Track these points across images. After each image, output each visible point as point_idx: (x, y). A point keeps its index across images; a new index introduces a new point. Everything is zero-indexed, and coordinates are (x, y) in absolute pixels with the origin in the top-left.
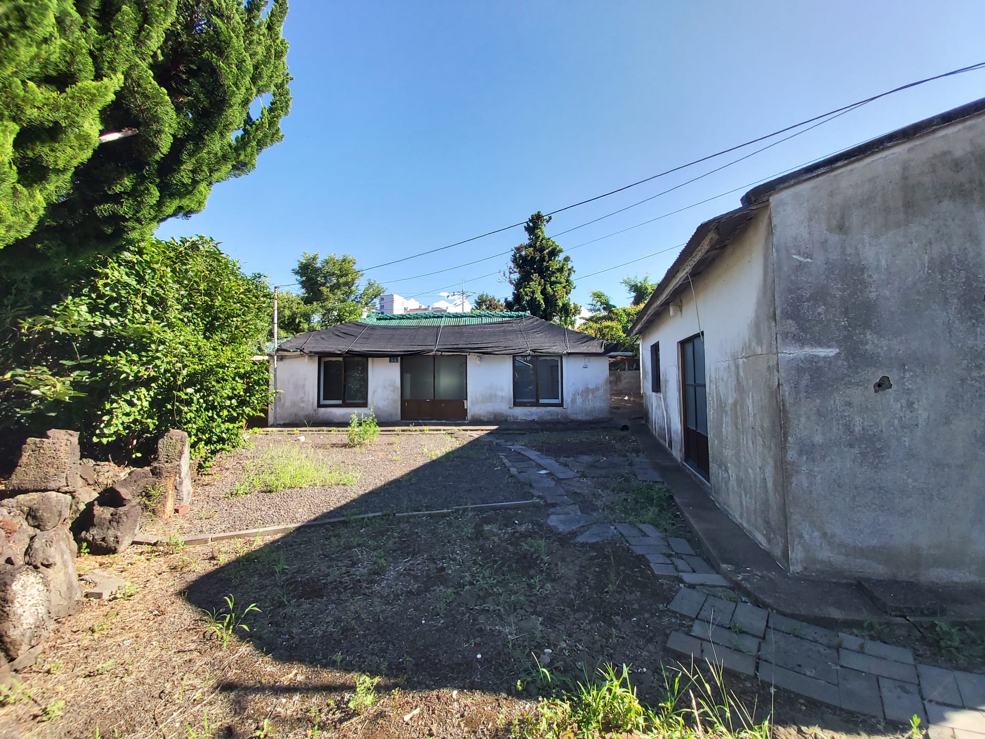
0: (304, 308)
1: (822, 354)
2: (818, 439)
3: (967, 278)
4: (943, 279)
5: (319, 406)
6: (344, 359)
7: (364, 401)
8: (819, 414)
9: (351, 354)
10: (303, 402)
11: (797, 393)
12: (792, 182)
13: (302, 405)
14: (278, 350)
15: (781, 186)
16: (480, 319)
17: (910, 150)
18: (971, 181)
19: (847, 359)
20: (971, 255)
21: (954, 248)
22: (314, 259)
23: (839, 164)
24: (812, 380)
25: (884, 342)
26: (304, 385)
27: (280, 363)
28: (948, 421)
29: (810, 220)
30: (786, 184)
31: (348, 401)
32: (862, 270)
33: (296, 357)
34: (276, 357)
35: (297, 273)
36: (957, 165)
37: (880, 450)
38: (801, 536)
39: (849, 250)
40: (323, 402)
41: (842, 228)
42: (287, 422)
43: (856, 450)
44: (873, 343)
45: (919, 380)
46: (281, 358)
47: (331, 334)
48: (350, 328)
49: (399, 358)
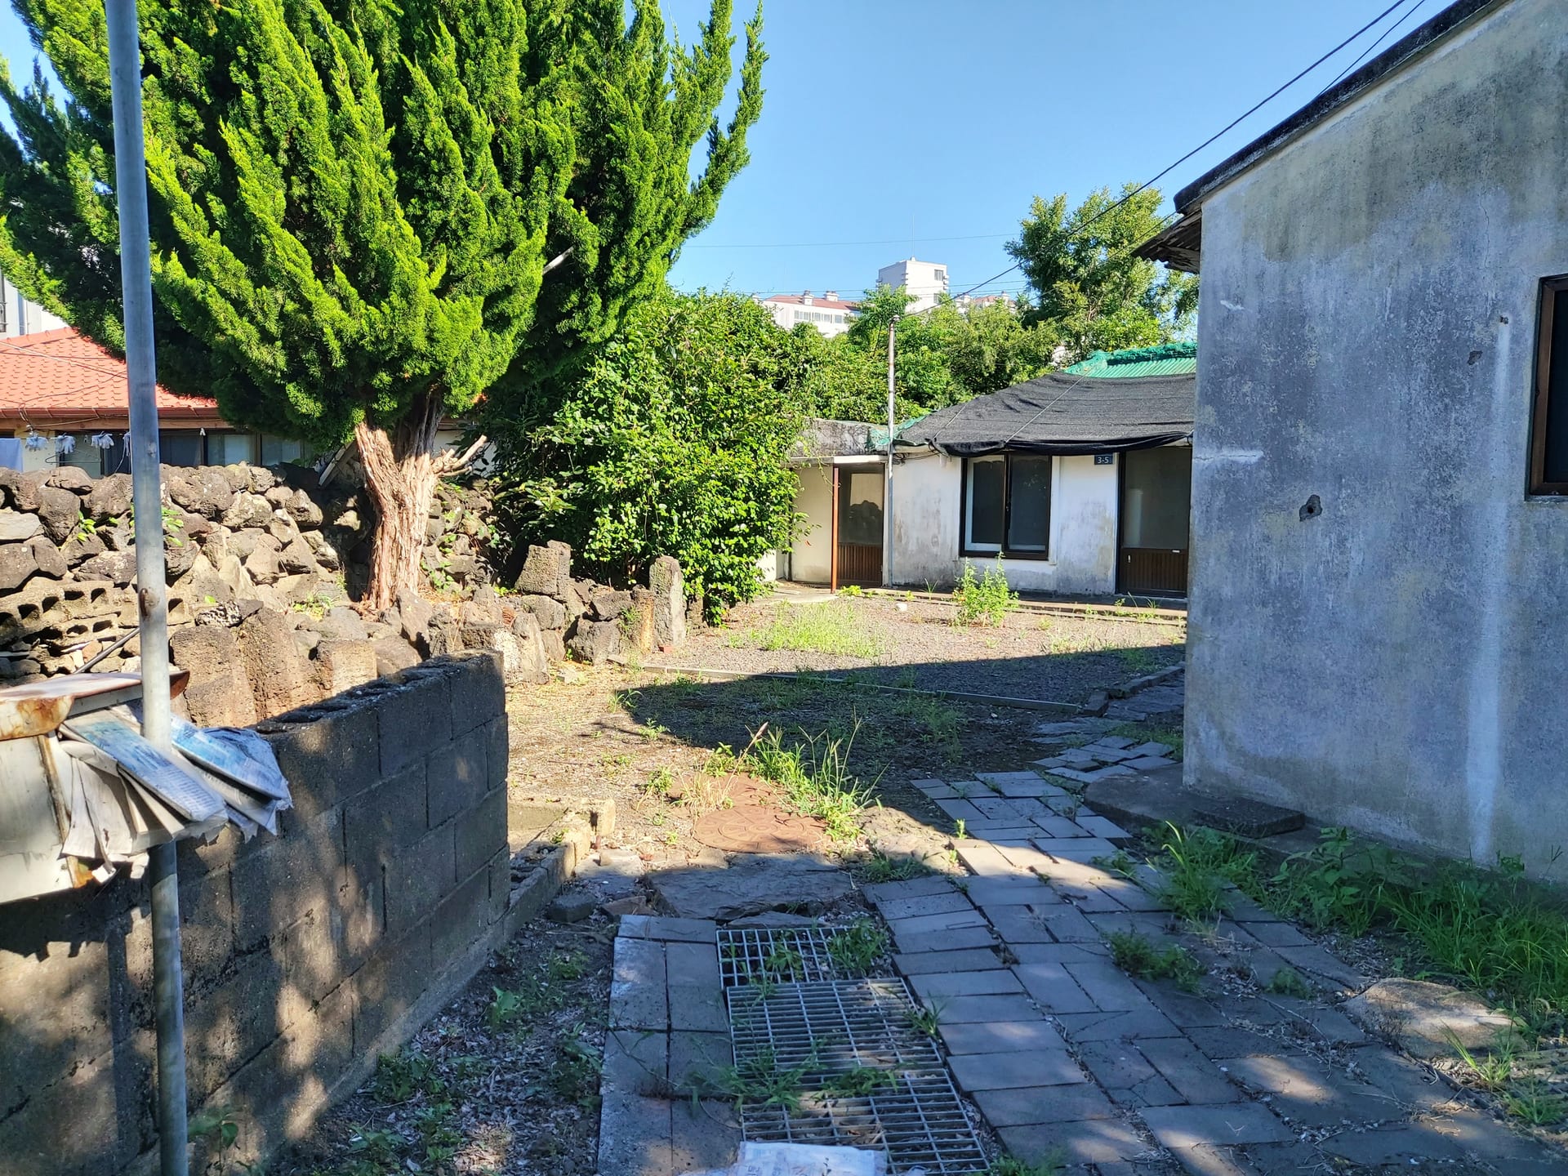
1: (1242, 460)
2: (1227, 591)
3: (1446, 323)
4: (1410, 327)
5: (963, 552)
6: (1007, 458)
7: (1041, 548)
8: (1232, 553)
9: (1016, 448)
10: (935, 543)
11: (1209, 520)
12: (1219, 180)
13: (935, 550)
14: (895, 443)
15: (1206, 188)
17: (1387, 98)
18: (1480, 137)
19: (1271, 469)
20: (1458, 282)
21: (1434, 271)
23: (1277, 142)
24: (1227, 499)
25: (1320, 439)
26: (938, 511)
27: (900, 468)
28: (1388, 572)
29: (1246, 239)
30: (1213, 184)
31: (1012, 547)
32: (1303, 320)
33: (924, 456)
34: (891, 457)
36: (1463, 109)
37: (1298, 612)
38: (1197, 735)
39: (1291, 287)
40: (970, 546)
41: (1284, 251)
42: (911, 580)
43: (1269, 611)
44: (1310, 442)
45: (1357, 503)
46: (901, 459)
47: (998, 406)
48: (1041, 390)
49: (1116, 455)
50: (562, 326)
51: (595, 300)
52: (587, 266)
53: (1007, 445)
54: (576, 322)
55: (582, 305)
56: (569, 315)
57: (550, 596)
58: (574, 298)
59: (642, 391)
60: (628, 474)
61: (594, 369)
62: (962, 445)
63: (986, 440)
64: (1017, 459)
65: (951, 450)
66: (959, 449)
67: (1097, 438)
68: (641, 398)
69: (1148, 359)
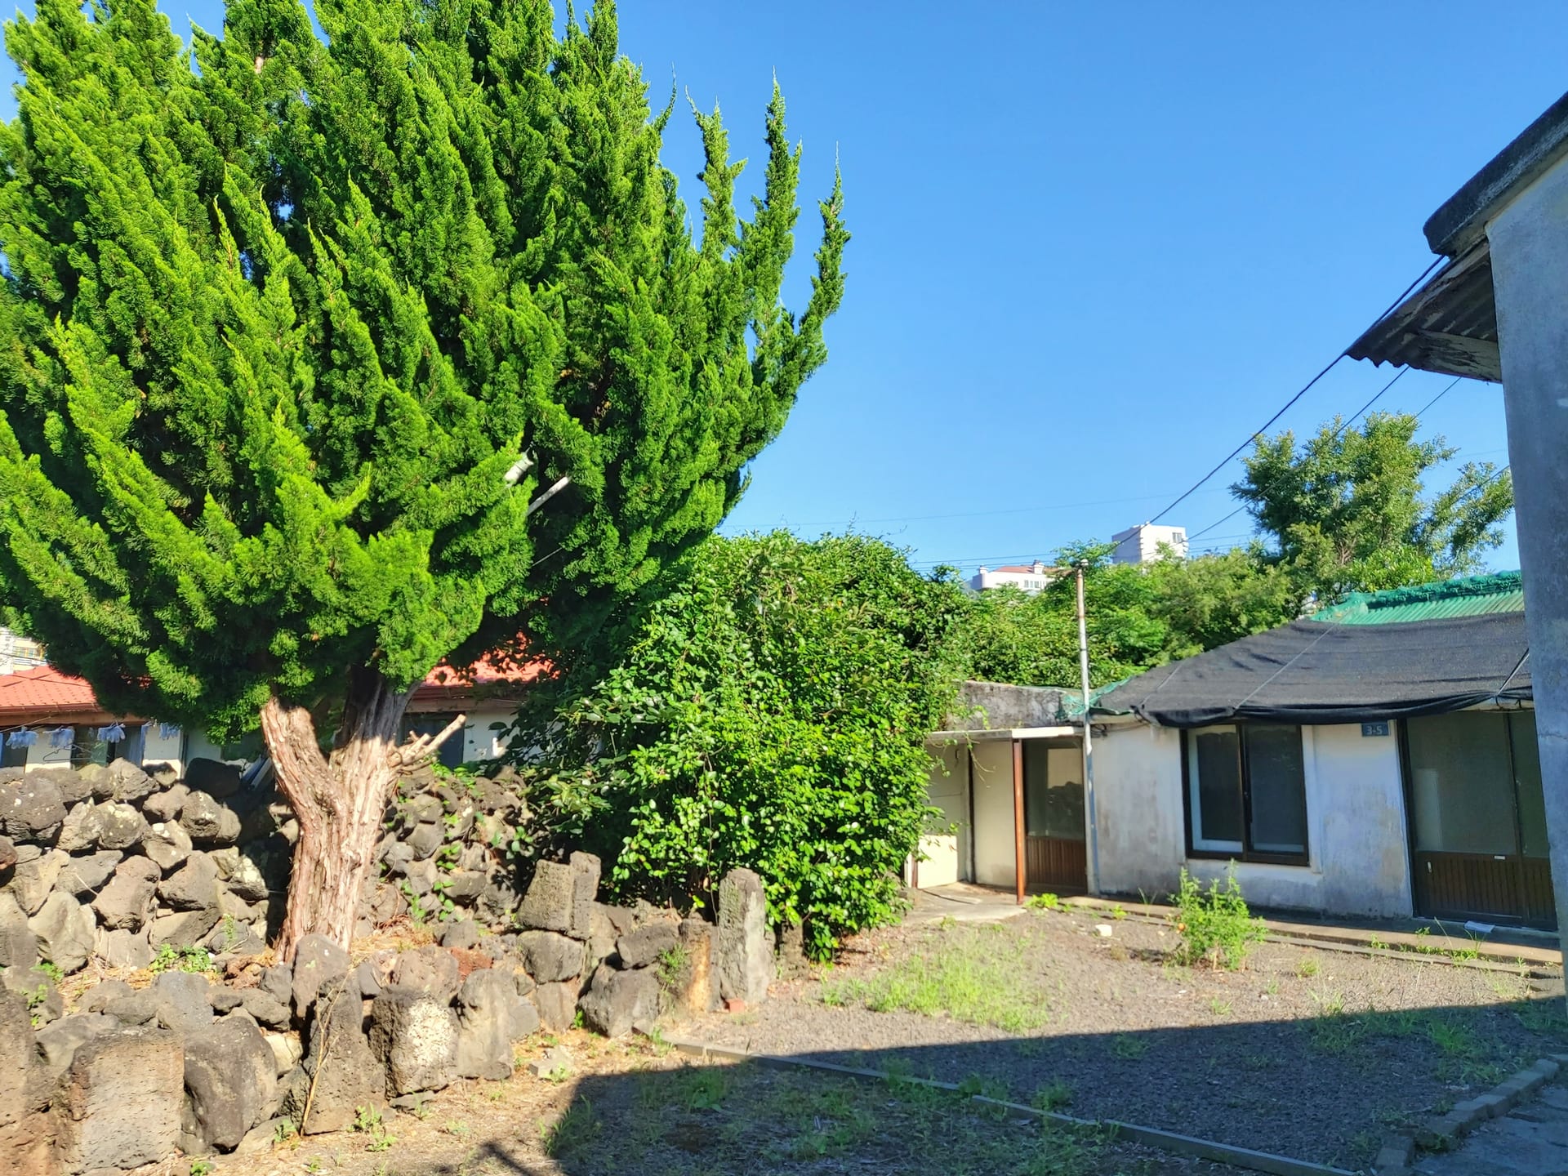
5: (1191, 853)
6: (1239, 729)
7: (1297, 848)
9: (1249, 716)
10: (1154, 840)
13: (1153, 848)
14: (1092, 712)
22: (1281, 450)
26: (1154, 798)
27: (1102, 742)
31: (1258, 846)
33: (1131, 727)
34: (1088, 729)
35: (1245, 493)
40: (1200, 844)
42: (1125, 888)
46: (1101, 731)
47: (1223, 663)
48: (1281, 642)
49: (1392, 724)
50: (571, 569)
51: (609, 533)
52: (591, 490)
53: (1237, 712)
54: (587, 564)
55: (594, 542)
56: (578, 554)
57: (562, 933)
58: (580, 531)
59: (710, 652)
60: (672, 760)
61: (650, 627)
62: (1177, 713)
63: (1208, 706)
64: (1253, 729)
65: (1164, 720)
66: (1174, 718)
67: (1362, 701)
68: (708, 661)
69: (1424, 600)
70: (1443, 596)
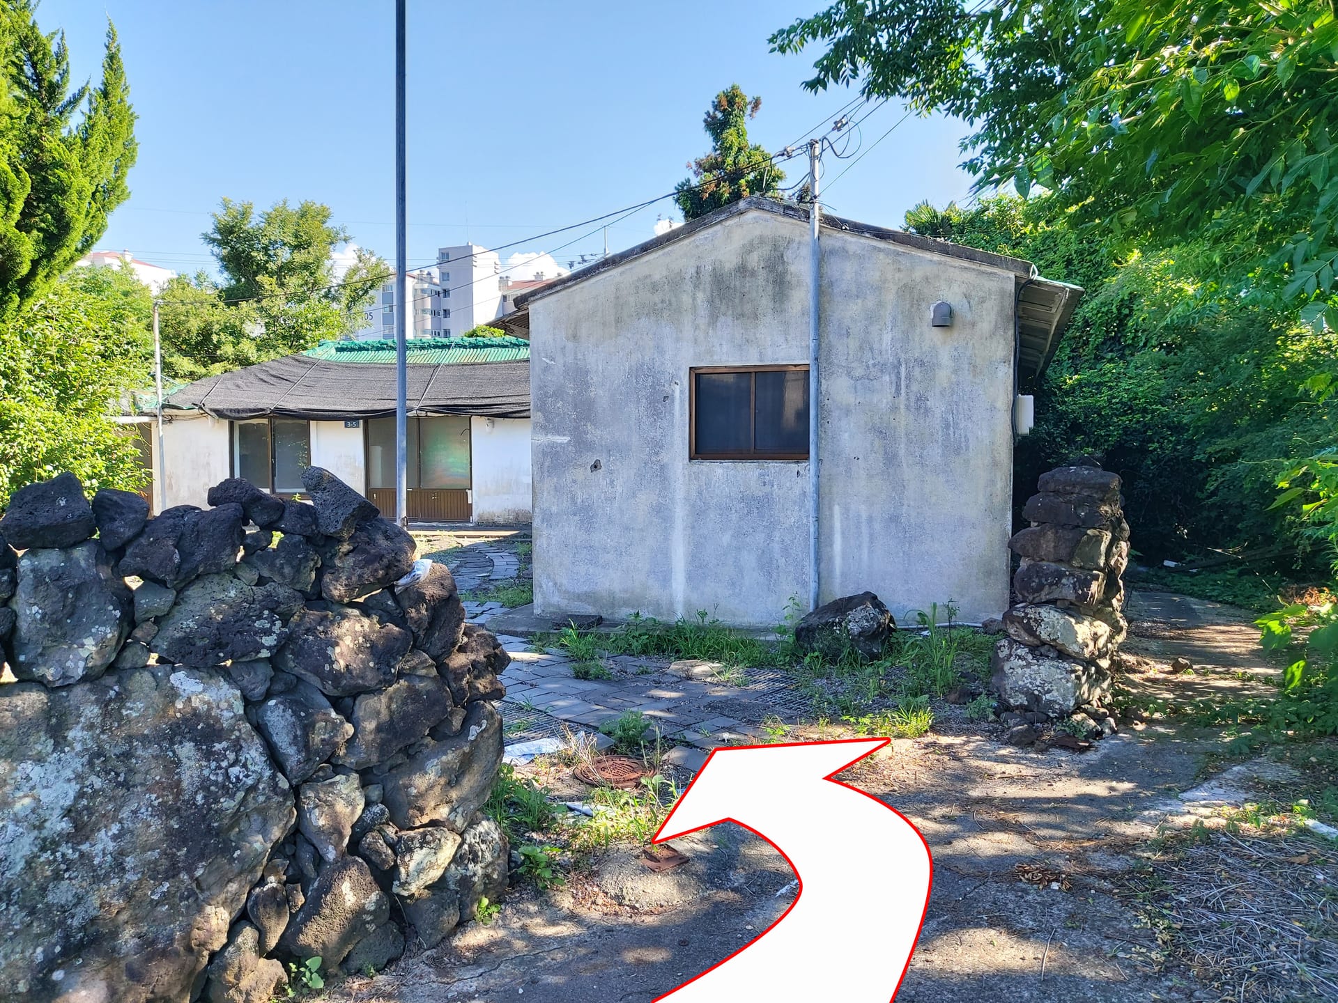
0: (223, 315)
1: (559, 441)
2: (554, 509)
3: (653, 382)
4: (637, 382)
6: (271, 421)
8: (556, 489)
11: (542, 473)
12: (539, 296)
14: (163, 407)
15: (532, 298)
16: (515, 351)
17: (621, 273)
18: (662, 302)
19: (575, 446)
20: (657, 364)
21: (647, 358)
22: (244, 214)
23: (570, 284)
24: (552, 462)
25: (599, 432)
27: (168, 427)
28: (634, 495)
29: (554, 329)
30: (536, 297)
32: (587, 372)
33: (194, 418)
34: (160, 419)
35: (212, 241)
36: (654, 288)
37: (592, 517)
38: (541, 587)
39: (580, 356)
41: (575, 337)
43: (577, 518)
44: (594, 434)
45: (618, 463)
46: (170, 420)
47: (252, 378)
48: (287, 368)
49: (361, 422)
53: (272, 411)
59: (9, 368)
62: (231, 410)
63: (252, 406)
64: (278, 422)
65: (220, 414)
66: (229, 413)
70: (378, 349)
